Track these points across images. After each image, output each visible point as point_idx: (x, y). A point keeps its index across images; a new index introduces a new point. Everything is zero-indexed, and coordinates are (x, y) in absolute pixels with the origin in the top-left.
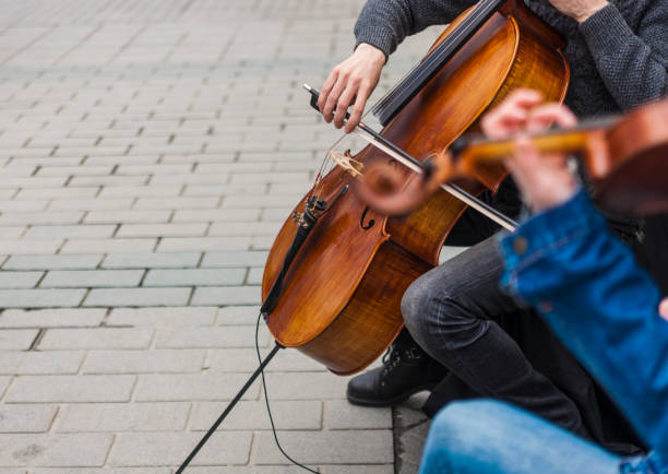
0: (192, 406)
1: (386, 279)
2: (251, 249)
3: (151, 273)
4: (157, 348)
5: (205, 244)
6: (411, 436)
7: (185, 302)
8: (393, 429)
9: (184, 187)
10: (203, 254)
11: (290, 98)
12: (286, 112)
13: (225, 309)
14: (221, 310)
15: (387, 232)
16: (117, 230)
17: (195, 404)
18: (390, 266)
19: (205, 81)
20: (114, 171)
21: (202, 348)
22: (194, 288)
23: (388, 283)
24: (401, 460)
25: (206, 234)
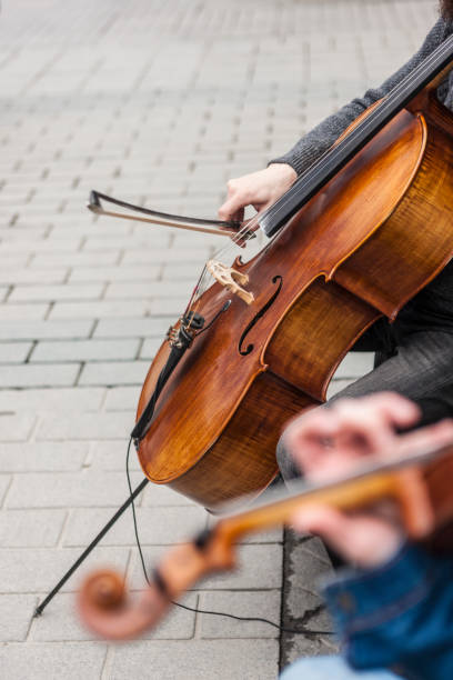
0: (67, 514)
1: (262, 414)
2: (147, 315)
3: (39, 347)
4: (37, 440)
5: (99, 310)
6: (303, 552)
7: (72, 382)
8: (283, 544)
9: (84, 241)
10: (96, 322)
11: (203, 132)
12: (198, 149)
13: (114, 390)
14: (110, 391)
15: (265, 362)
16: (9, 293)
17: (71, 511)
18: (267, 399)
19: (117, 114)
20: (13, 223)
21: (85, 440)
22: (83, 364)
23: (265, 419)
24: (289, 583)
25: (102, 298)
